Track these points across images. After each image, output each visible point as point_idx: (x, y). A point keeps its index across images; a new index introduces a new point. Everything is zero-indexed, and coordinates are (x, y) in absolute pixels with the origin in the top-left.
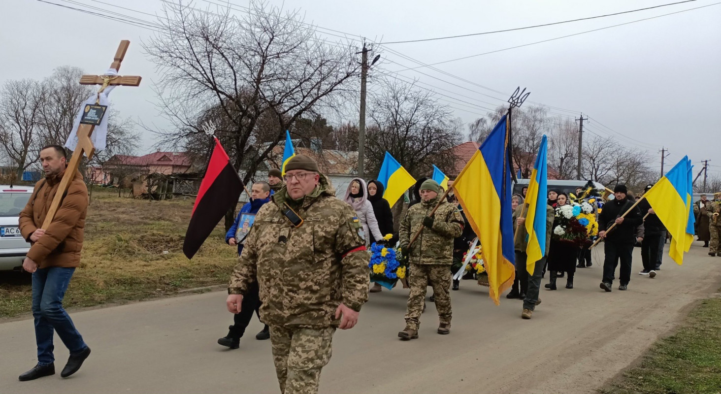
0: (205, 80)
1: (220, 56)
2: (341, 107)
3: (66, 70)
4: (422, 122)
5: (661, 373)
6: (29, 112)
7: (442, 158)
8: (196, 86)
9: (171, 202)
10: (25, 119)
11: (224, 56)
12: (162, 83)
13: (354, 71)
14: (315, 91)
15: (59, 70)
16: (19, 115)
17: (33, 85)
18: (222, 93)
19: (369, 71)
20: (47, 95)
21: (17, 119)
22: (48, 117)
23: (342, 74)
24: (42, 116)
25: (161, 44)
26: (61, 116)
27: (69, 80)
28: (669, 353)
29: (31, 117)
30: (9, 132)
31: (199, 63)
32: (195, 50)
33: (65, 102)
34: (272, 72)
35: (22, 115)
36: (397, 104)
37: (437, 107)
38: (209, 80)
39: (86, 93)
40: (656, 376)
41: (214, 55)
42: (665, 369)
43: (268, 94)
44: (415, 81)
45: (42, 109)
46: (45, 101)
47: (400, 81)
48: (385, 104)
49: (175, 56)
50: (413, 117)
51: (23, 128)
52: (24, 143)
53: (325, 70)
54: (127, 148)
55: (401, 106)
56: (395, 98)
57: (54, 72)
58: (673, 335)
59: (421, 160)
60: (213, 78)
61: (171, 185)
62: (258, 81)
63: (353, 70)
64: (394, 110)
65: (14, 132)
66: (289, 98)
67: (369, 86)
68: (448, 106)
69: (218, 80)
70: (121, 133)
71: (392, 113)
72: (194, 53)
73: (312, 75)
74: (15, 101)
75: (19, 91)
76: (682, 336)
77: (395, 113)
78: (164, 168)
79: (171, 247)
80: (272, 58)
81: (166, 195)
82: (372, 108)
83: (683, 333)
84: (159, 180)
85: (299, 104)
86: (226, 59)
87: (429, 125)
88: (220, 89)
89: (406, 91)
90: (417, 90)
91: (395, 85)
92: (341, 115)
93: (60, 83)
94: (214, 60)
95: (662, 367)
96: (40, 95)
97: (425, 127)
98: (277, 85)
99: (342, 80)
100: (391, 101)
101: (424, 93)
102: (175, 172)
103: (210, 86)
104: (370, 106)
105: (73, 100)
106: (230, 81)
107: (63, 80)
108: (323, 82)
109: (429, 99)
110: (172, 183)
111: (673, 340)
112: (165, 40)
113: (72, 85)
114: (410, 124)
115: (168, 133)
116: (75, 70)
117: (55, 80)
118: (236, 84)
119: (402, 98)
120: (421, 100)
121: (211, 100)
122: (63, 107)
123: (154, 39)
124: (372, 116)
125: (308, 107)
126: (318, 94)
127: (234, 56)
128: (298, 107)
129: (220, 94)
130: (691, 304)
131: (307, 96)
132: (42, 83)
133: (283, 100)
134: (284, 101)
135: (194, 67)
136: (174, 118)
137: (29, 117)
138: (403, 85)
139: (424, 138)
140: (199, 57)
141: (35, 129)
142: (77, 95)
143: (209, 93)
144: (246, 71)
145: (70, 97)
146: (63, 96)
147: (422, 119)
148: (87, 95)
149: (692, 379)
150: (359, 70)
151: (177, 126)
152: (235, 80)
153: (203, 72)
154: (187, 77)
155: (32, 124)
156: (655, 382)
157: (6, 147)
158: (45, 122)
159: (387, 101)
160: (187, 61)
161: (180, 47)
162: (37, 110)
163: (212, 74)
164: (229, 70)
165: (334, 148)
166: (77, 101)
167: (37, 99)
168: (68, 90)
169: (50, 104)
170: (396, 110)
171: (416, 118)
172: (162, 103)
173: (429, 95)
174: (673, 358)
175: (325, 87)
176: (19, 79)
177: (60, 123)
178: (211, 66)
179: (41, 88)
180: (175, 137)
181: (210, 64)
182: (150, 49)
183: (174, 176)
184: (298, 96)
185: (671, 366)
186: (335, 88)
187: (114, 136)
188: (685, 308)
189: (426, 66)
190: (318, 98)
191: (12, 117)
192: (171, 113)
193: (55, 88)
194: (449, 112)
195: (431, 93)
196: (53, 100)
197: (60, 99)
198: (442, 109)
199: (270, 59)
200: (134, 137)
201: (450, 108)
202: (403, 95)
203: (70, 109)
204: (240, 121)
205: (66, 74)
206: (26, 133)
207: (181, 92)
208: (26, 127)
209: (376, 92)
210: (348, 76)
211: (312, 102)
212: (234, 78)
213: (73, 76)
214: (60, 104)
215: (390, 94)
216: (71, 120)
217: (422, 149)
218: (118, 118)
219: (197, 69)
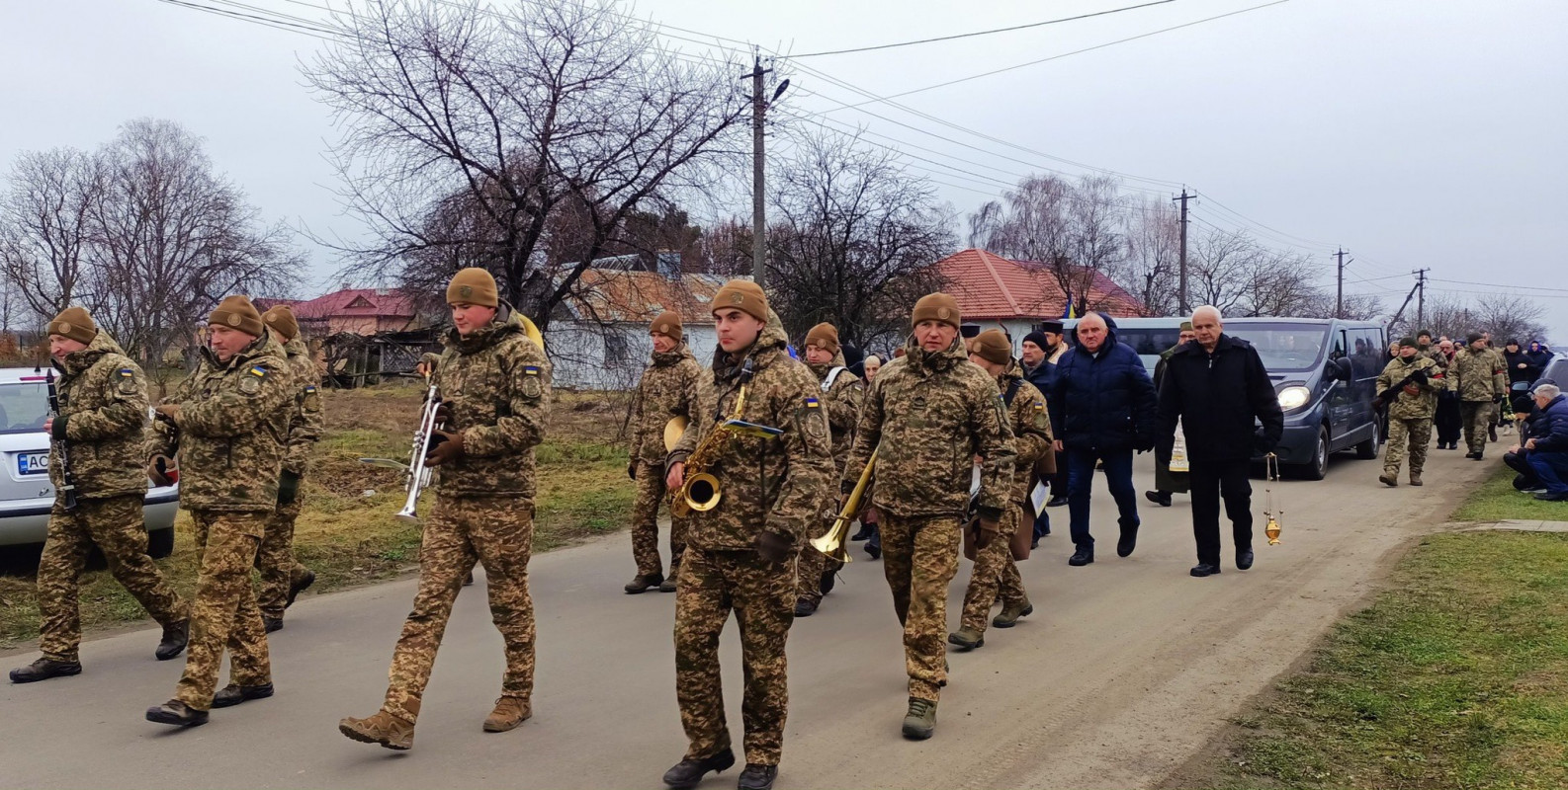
0: (436, 139)
1: (465, 89)
2: (716, 187)
3: (145, 127)
4: (877, 212)
5: (1347, 680)
6: (70, 216)
7: (919, 282)
8: (417, 150)
9: (377, 392)
10: (62, 231)
11: (472, 88)
12: (348, 147)
13: (738, 114)
14: (662, 155)
15: (130, 128)
16: (49, 224)
17: (75, 159)
18: (473, 164)
19: (768, 112)
20: (106, 181)
21: (46, 231)
22: (112, 225)
23: (715, 120)
24: (97, 223)
25: (342, 67)
26: (139, 222)
27: (152, 147)
28: (1361, 642)
29: (75, 225)
30: (30, 259)
31: (422, 105)
32: (413, 76)
33: (145, 194)
34: (573, 119)
35: (55, 222)
36: (826, 177)
37: (905, 181)
38: (444, 139)
39: (188, 173)
40: (1339, 686)
41: (452, 86)
42: (1356, 672)
43: (566, 163)
44: (861, 131)
45: (97, 209)
46: (102, 192)
47: (830, 132)
48: (802, 178)
49: (370, 90)
50: (860, 202)
51: (59, 249)
52: (61, 280)
53: (680, 112)
54: (279, 284)
55: (834, 182)
56: (822, 165)
57: (120, 131)
58: (1368, 607)
59: (878, 288)
60: (453, 134)
61: (375, 356)
62: (545, 137)
63: (736, 111)
65: (40, 258)
66: (609, 170)
67: (769, 143)
68: (927, 179)
69: (463, 137)
70: (267, 253)
71: (817, 195)
72: (410, 84)
73: (655, 122)
74: (38, 195)
75: (45, 173)
76: (1384, 608)
77: (822, 196)
78: (358, 322)
79: (380, 482)
80: (572, 90)
81: (367, 377)
82: (778, 186)
83: (1387, 601)
84: (350, 348)
85: (630, 183)
86: (478, 95)
87: (891, 217)
88: (467, 156)
89: (844, 151)
90: (866, 148)
91: (820, 140)
92: (716, 202)
93: (132, 156)
94: (452, 96)
95: (1350, 670)
96: (89, 179)
97: (883, 222)
98: (584, 144)
99: (715, 132)
100: (815, 172)
101: (878, 153)
102: (382, 329)
103: (448, 150)
104: (773, 183)
105: (161, 188)
106: (488, 139)
107: (140, 147)
108: (676, 137)
109: (888, 166)
110: (377, 352)
111: (1368, 616)
112: (348, 59)
113: (159, 157)
114: (853, 216)
115: (363, 249)
116: (163, 125)
117: (123, 149)
118: (499, 145)
119: (837, 165)
120: (873, 168)
121: (450, 179)
122: (141, 204)
123: (326, 55)
124: (778, 203)
125: (648, 189)
126: (668, 161)
127: (494, 87)
128: (629, 188)
129: (468, 166)
130: (1400, 547)
131: (645, 165)
132: (95, 156)
133: (599, 175)
134: (600, 178)
135: (412, 112)
136: (376, 217)
137: (71, 225)
138: (838, 139)
139: (881, 244)
140: (421, 91)
141: (85, 252)
142: (170, 177)
143: (445, 164)
144: (520, 117)
145: (156, 182)
146: (140, 181)
147: (877, 205)
148: (190, 177)
149: (1405, 687)
150: (749, 111)
151: (381, 233)
152: (499, 137)
153: (431, 123)
154: (397, 134)
155: (78, 242)
156: (1337, 699)
157: (26, 291)
158: (105, 236)
159: (807, 173)
160: (396, 100)
161: (381, 73)
162: (86, 212)
163: (449, 124)
164: (485, 117)
165: (704, 270)
166: (171, 191)
167: (86, 190)
168: (150, 168)
169: (115, 199)
170: (824, 189)
171: (864, 205)
172: (348, 188)
173: (888, 158)
174: (1369, 652)
175: (681, 146)
176: (46, 149)
177: (136, 237)
178: (446, 109)
179: (93, 164)
180: (378, 258)
181: (446, 105)
182: (318, 77)
183: (381, 338)
184: (629, 167)
185: (1366, 665)
186: (702, 148)
187: (251, 260)
188: (1389, 553)
189: (881, 99)
190: (669, 169)
191: (35, 227)
192: (368, 208)
193: (124, 164)
194: (928, 190)
195: (892, 153)
196: (119, 189)
197: (134, 188)
198: (915, 185)
199: (567, 92)
200: (293, 262)
201: (931, 183)
202: (838, 160)
203: (157, 208)
204: (512, 221)
205: (146, 134)
206: (66, 261)
207: (387, 163)
208: (65, 248)
209: (783, 154)
210: (726, 124)
211: (656, 178)
212: (494, 132)
213: (161, 139)
214: (134, 199)
215: (812, 157)
216: (160, 230)
217: (879, 265)
218: (257, 224)
219: (419, 117)
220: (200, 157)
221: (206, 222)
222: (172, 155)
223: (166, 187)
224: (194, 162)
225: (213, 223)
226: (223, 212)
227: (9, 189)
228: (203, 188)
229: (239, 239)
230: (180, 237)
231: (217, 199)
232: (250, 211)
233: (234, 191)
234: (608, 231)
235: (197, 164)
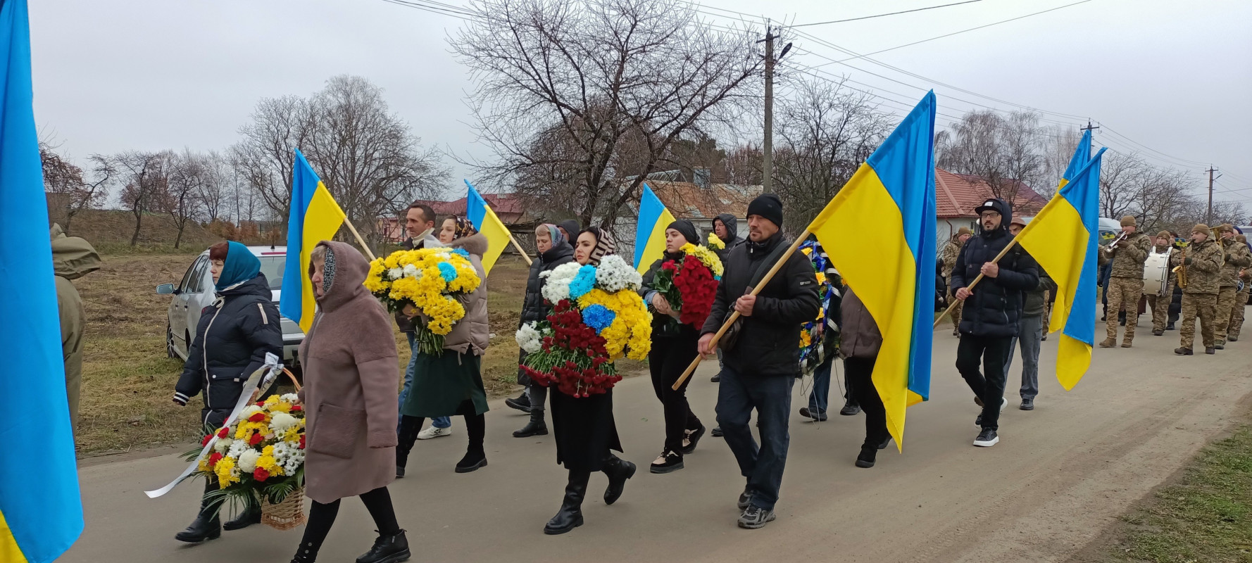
0: (540, 89)
1: (561, 53)
2: (737, 121)
3: (343, 81)
4: (855, 139)
5: (1211, 492)
6: (293, 142)
8: (527, 97)
10: (288, 153)
11: (565, 53)
12: (479, 95)
13: (754, 68)
14: (699, 98)
15: (334, 82)
16: (280, 148)
17: (297, 104)
18: (565, 106)
19: (776, 67)
20: (318, 118)
21: (277, 153)
22: (321, 149)
23: (737, 73)
24: (312, 148)
25: (476, 39)
26: (339, 147)
27: (348, 95)
28: (1223, 463)
29: (297, 149)
30: (267, 172)
31: (531, 65)
32: (524, 45)
33: (343, 127)
34: (636, 73)
35: (283, 146)
36: (818, 113)
37: (877, 116)
38: (545, 89)
39: (372, 113)
40: (1205, 496)
41: (552, 51)
42: (1219, 486)
43: (630, 105)
44: (844, 80)
45: (311, 137)
46: (315, 126)
47: (821, 81)
48: (800, 115)
49: (496, 55)
50: (842, 132)
51: (286, 165)
52: (287, 186)
53: (712, 67)
54: (432, 190)
55: (824, 117)
56: (816, 105)
57: (327, 84)
58: (1229, 436)
60: (552, 87)
62: (616, 87)
63: (753, 66)
64: (815, 123)
65: (274, 172)
66: (661, 110)
67: (776, 89)
68: (893, 114)
69: (559, 87)
70: (424, 169)
71: (811, 127)
72: (523, 50)
73: (694, 75)
74: (273, 128)
75: (277, 112)
76: (1242, 438)
77: (815, 128)
79: (499, 328)
80: (635, 53)
82: (782, 121)
83: (1244, 433)
85: (675, 119)
86: (569, 57)
87: (866, 143)
88: (561, 101)
89: (831, 94)
90: (848, 92)
91: (814, 86)
92: (737, 132)
93: (335, 101)
94: (552, 59)
95: (1213, 484)
96: (307, 118)
97: (860, 146)
98: (643, 91)
99: (737, 81)
100: (810, 110)
101: (857, 96)
103: (548, 96)
104: (778, 118)
105: (354, 124)
106: (576, 89)
107: (340, 95)
108: (709, 86)
109: (864, 105)
111: (1229, 443)
112: (481, 33)
113: (352, 102)
114: (837, 142)
115: (489, 166)
116: (355, 80)
117: (328, 97)
118: (584, 93)
119: (826, 105)
120: (853, 107)
121: (549, 116)
122: (341, 135)
123: (465, 31)
124: (782, 133)
125: (689, 123)
126: (703, 103)
127: (581, 52)
128: (675, 123)
129: (562, 108)
131: (686, 106)
132: (310, 102)
133: (653, 113)
134: (654, 115)
135: (523, 70)
136: (498, 144)
137: (294, 149)
138: (827, 86)
139: (858, 163)
140: (530, 55)
142: (360, 116)
143: (546, 107)
144: (599, 73)
145: (350, 120)
146: (340, 118)
147: (856, 134)
148: (373, 116)
150: (762, 66)
151: (502, 155)
152: (583, 87)
153: (537, 77)
154: (514, 85)
156: (1203, 505)
157: (264, 194)
158: (316, 157)
159: (804, 111)
160: (513, 62)
161: (503, 43)
162: (304, 140)
163: (550, 79)
164: (574, 73)
165: (727, 182)
166: (360, 126)
167: (304, 124)
168: (347, 110)
169: (323, 131)
170: (816, 122)
171: (846, 134)
172: (480, 123)
173: (865, 99)
174: (1229, 470)
175: (712, 92)
176: (278, 96)
177: (337, 158)
178: (547, 68)
179: (308, 107)
180: (499, 172)
181: (547, 65)
182: (460, 46)
184: (674, 107)
185: (1226, 481)
186: (728, 93)
187: (413, 173)
189: (860, 56)
190: (703, 108)
191: (270, 150)
192: (493, 138)
193: (329, 107)
195: (867, 95)
196: (326, 125)
197: (336, 123)
198: (884, 119)
199: (632, 55)
200: (442, 175)
201: (896, 117)
202: (827, 101)
203: (351, 137)
204: (592, 146)
205: (344, 86)
207: (506, 106)
209: (787, 98)
210: (745, 75)
211: (694, 115)
212: (580, 83)
213: (354, 89)
214: (336, 131)
215: (808, 99)
216: (353, 153)
218: (418, 149)
219: (528, 73)
220: (380, 102)
221: (383, 147)
222: (361, 101)
223: (357, 123)
224: (376, 106)
225: (389, 148)
226: (396, 140)
227: (254, 124)
228: (382, 124)
229: (405, 159)
230: (366, 158)
231: (391, 131)
232: (413, 140)
233: (403, 125)
234: (659, 153)
235: (378, 107)
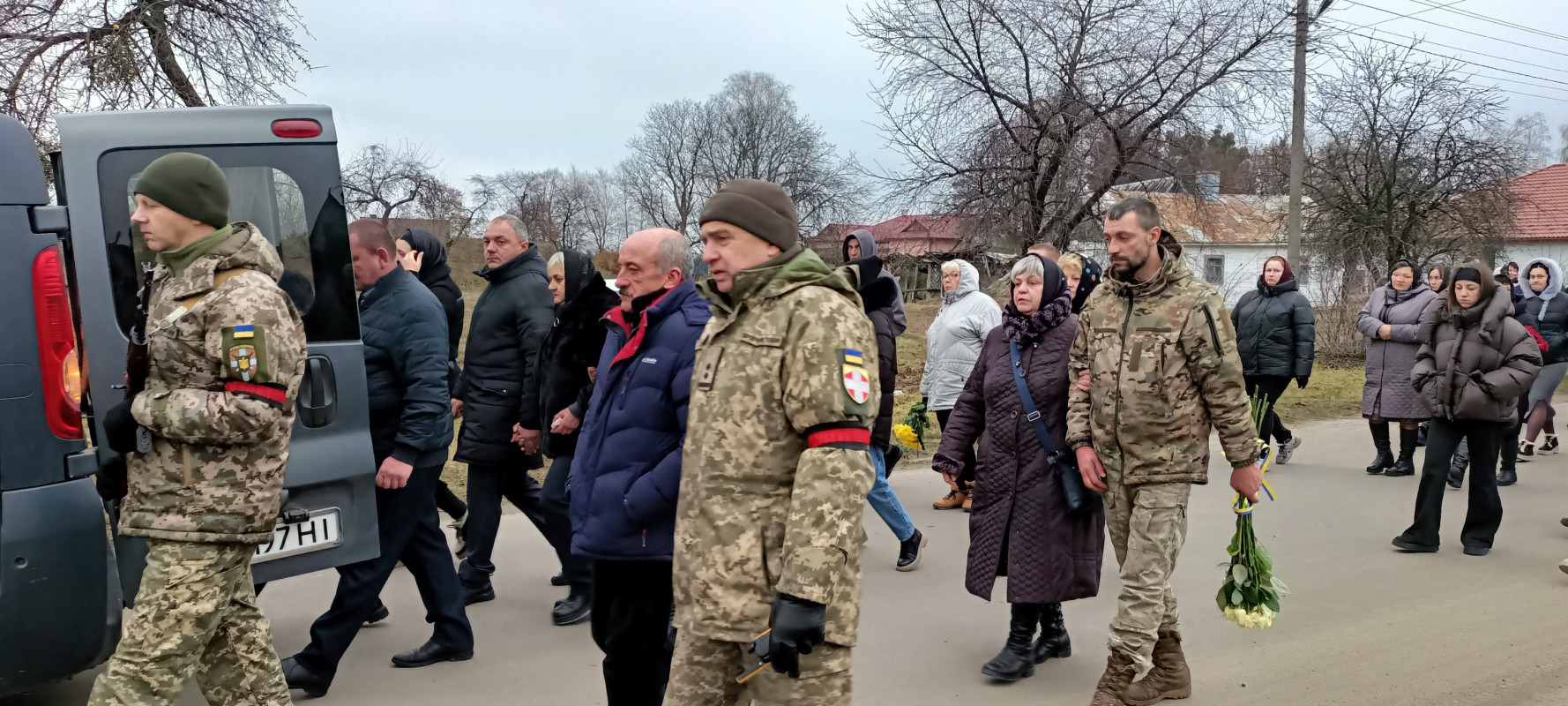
0: (970, 76)
1: (998, 27)
2: (1245, 107)
3: (744, 78)
4: (1435, 125)
6: (688, 157)
7: (1483, 199)
8: (953, 86)
9: (924, 306)
10: (681, 168)
11: (1004, 26)
12: (891, 88)
13: (1270, 32)
14: (1188, 77)
15: (733, 80)
16: (672, 163)
17: (692, 109)
18: (999, 95)
19: (1312, 28)
20: (715, 126)
21: (669, 169)
22: (718, 163)
23: (1248, 40)
24: (708, 162)
25: (887, 15)
26: (739, 160)
27: (750, 95)
29: (691, 165)
30: (657, 192)
31: (958, 44)
32: (950, 19)
33: (744, 136)
34: (1099, 48)
35: (676, 162)
36: (1375, 91)
37: (1468, 92)
38: (976, 74)
39: (778, 117)
41: (984, 25)
43: (1091, 89)
44: (1417, 41)
45: (707, 150)
46: (712, 136)
47: (1381, 44)
48: (1349, 94)
49: (911, 34)
50: (1413, 117)
51: (679, 184)
52: (680, 209)
53: (1208, 33)
54: (847, 211)
55: (1386, 96)
56: (1372, 79)
57: (726, 83)
59: (1434, 206)
60: (984, 71)
61: (923, 275)
62: (1070, 68)
63: (1270, 28)
64: (1370, 105)
65: (665, 192)
66: (1135, 95)
67: (1312, 61)
68: (1495, 88)
69: (992, 72)
70: (839, 184)
71: (1365, 111)
72: (948, 26)
73: (1182, 46)
74: (664, 140)
75: (668, 119)
77: (1371, 112)
78: (910, 245)
79: (908, 384)
80: (1102, 20)
81: (916, 292)
82: (1321, 104)
84: (902, 267)
85: (1155, 105)
86: (1009, 30)
87: (1451, 131)
88: (997, 90)
89: (1397, 63)
90: (1421, 58)
91: (1369, 53)
92: (1244, 121)
93: (735, 104)
94: (985, 35)
96: (703, 125)
97: (1442, 136)
98: (1111, 72)
99: (1247, 51)
100: (1363, 87)
101: (1437, 64)
102: (933, 250)
103: (980, 84)
104: (1312, 99)
105: (757, 131)
106: (1016, 73)
107: (741, 96)
108: (1205, 59)
109: (1448, 77)
110: (925, 271)
112: (893, 8)
113: (756, 103)
114: (1404, 133)
115: (903, 178)
116: (760, 77)
117: (728, 99)
118: (1027, 78)
119: (1388, 78)
120: (1431, 80)
121: (978, 113)
122: (741, 145)
123: (875, 8)
124: (1321, 120)
125: (1174, 112)
126: (1195, 83)
127: (1025, 23)
128: (1153, 112)
129: (995, 98)
131: (1169, 88)
132: (706, 106)
133: (1123, 100)
134: (1124, 103)
135: (949, 52)
136: (913, 149)
137: (688, 165)
138: (1389, 51)
139: (1438, 160)
140: (957, 32)
141: (699, 186)
142: (764, 121)
143: (979, 99)
144: (1049, 49)
145: (752, 125)
146: (741, 125)
147: (1434, 119)
148: (780, 121)
150: (1290, 27)
151: (917, 163)
152: (1027, 70)
153: (966, 61)
154: (934, 73)
155: (693, 178)
157: (654, 219)
158: (713, 173)
159: (1354, 89)
160: (935, 42)
161: (921, 19)
162: (699, 153)
163: (981, 62)
164: (1014, 52)
165: (1251, 192)
166: (764, 133)
167: (700, 134)
168: (749, 114)
169: (722, 141)
170: (1374, 105)
171: (1419, 119)
172: (890, 124)
173: (1450, 68)
175: (1210, 69)
176: (670, 102)
177: (736, 173)
178: (978, 48)
179: (705, 113)
180: (914, 185)
181: (977, 43)
182: (865, 27)
183: (929, 258)
184: (1152, 91)
186: (1230, 69)
187: (825, 190)
189: (1441, 7)
190: (1195, 91)
191: (662, 166)
192: (907, 142)
193: (728, 111)
194: (1496, 101)
195: (1454, 62)
196: (725, 133)
197: (735, 131)
198: (1480, 96)
199: (1096, 22)
200: (860, 191)
201: (1500, 93)
202: (1389, 73)
203: (753, 148)
204: (1036, 148)
205: (744, 84)
206: (684, 194)
207: (925, 99)
208: (684, 183)
209: (1318, 71)
210: (1258, 42)
211: (1182, 100)
212: (1023, 66)
213: (757, 89)
214: (736, 141)
215: (1360, 73)
216: (755, 167)
217: (1434, 184)
218: (833, 159)
219: (955, 55)
220: (788, 103)
221: (791, 159)
222: (766, 102)
223: (761, 130)
224: (784, 107)
225: (797, 160)
226: (805, 150)
227: (643, 136)
228: (790, 129)
229: (816, 173)
230: (770, 173)
231: (800, 139)
232: (827, 148)
233: (814, 131)
234: (1131, 154)
235: (786, 109)
